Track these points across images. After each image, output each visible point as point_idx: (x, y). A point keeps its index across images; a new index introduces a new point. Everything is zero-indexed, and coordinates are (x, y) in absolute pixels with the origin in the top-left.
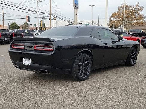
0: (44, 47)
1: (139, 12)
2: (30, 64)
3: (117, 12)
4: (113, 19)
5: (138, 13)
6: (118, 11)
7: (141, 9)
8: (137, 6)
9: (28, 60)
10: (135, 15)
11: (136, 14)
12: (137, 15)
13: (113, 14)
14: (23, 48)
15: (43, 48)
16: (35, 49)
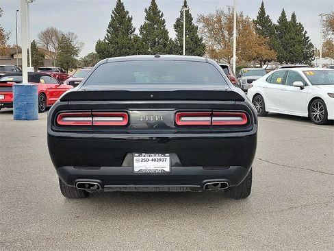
0: (212, 116)
2: (167, 170)
9: (158, 156)
16: (178, 124)
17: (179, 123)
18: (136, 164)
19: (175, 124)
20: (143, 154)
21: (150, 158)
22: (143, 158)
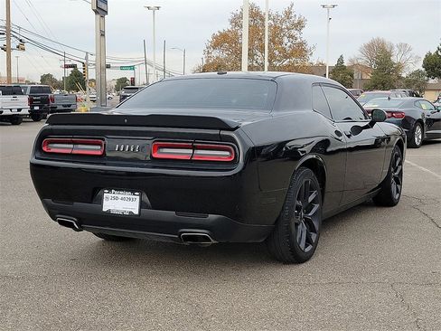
0: (194, 148)
1: (294, 32)
2: (136, 212)
3: (229, 31)
4: (216, 53)
5: (292, 37)
6: (230, 27)
7: (299, 25)
8: (288, 14)
9: (128, 195)
10: (281, 43)
11: (286, 40)
12: (289, 44)
13: (215, 37)
14: (100, 153)
15: (191, 151)
16: (154, 156)
17: (156, 155)
18: (105, 203)
19: (151, 156)
20: (113, 191)
21: (120, 196)
22: (113, 195)
